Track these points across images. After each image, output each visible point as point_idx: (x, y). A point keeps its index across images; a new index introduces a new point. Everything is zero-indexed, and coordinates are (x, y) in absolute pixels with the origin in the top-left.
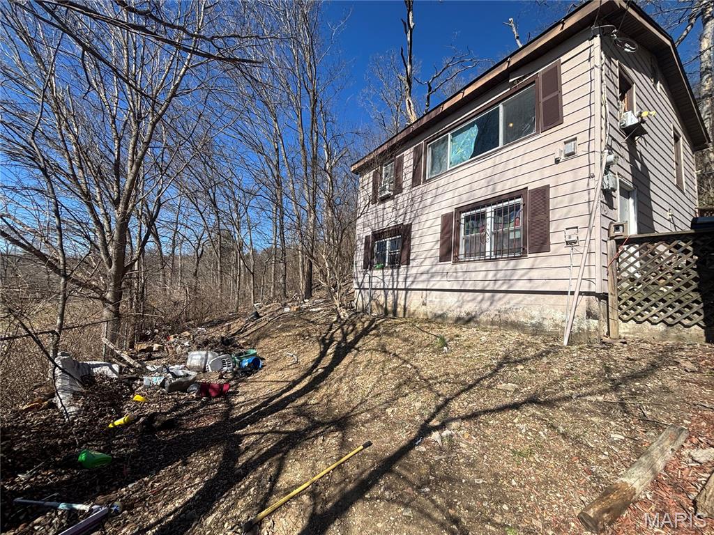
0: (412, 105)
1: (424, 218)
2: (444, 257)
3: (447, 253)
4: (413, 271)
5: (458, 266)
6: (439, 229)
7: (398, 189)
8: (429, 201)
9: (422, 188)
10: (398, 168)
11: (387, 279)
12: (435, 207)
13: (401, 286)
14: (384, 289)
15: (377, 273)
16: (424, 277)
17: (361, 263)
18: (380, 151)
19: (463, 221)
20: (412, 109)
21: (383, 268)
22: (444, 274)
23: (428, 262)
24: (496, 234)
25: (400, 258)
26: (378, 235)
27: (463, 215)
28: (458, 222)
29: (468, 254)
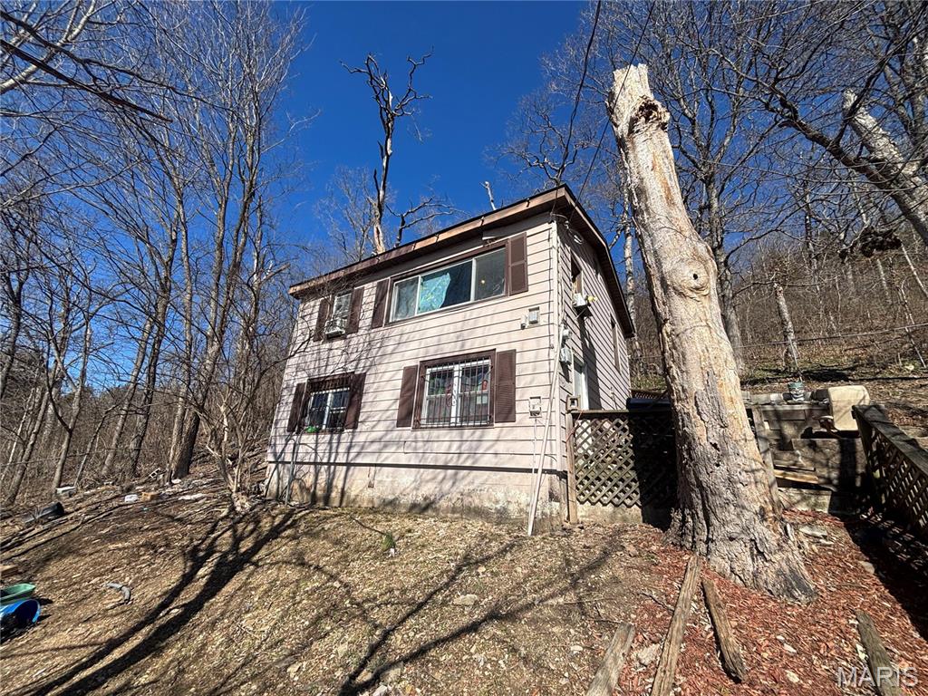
0: (381, 234)
1: (382, 368)
2: (403, 421)
3: (407, 416)
4: (361, 438)
5: (419, 433)
6: (399, 384)
7: (353, 327)
8: (391, 348)
9: (382, 331)
10: (356, 302)
11: (321, 448)
12: (397, 357)
13: (341, 459)
14: (315, 463)
15: (308, 439)
16: (375, 447)
17: (285, 423)
18: (333, 277)
19: (428, 378)
20: (381, 239)
21: (317, 432)
22: (401, 443)
23: (381, 426)
24: (463, 397)
25: (344, 420)
26: (316, 384)
27: (428, 371)
28: (423, 378)
29: (431, 419)
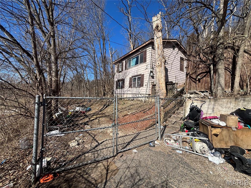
1: (127, 78)
2: (130, 87)
4: (125, 90)
5: (132, 89)
6: (129, 80)
7: (122, 70)
8: (128, 74)
9: (126, 71)
10: (122, 65)
11: (120, 91)
12: (129, 76)
13: (123, 93)
14: (119, 94)
15: (118, 90)
16: (127, 91)
17: (115, 87)
19: (133, 79)
22: (129, 90)
23: (127, 88)
24: (137, 82)
25: (122, 87)
26: (119, 81)
29: (133, 86)
